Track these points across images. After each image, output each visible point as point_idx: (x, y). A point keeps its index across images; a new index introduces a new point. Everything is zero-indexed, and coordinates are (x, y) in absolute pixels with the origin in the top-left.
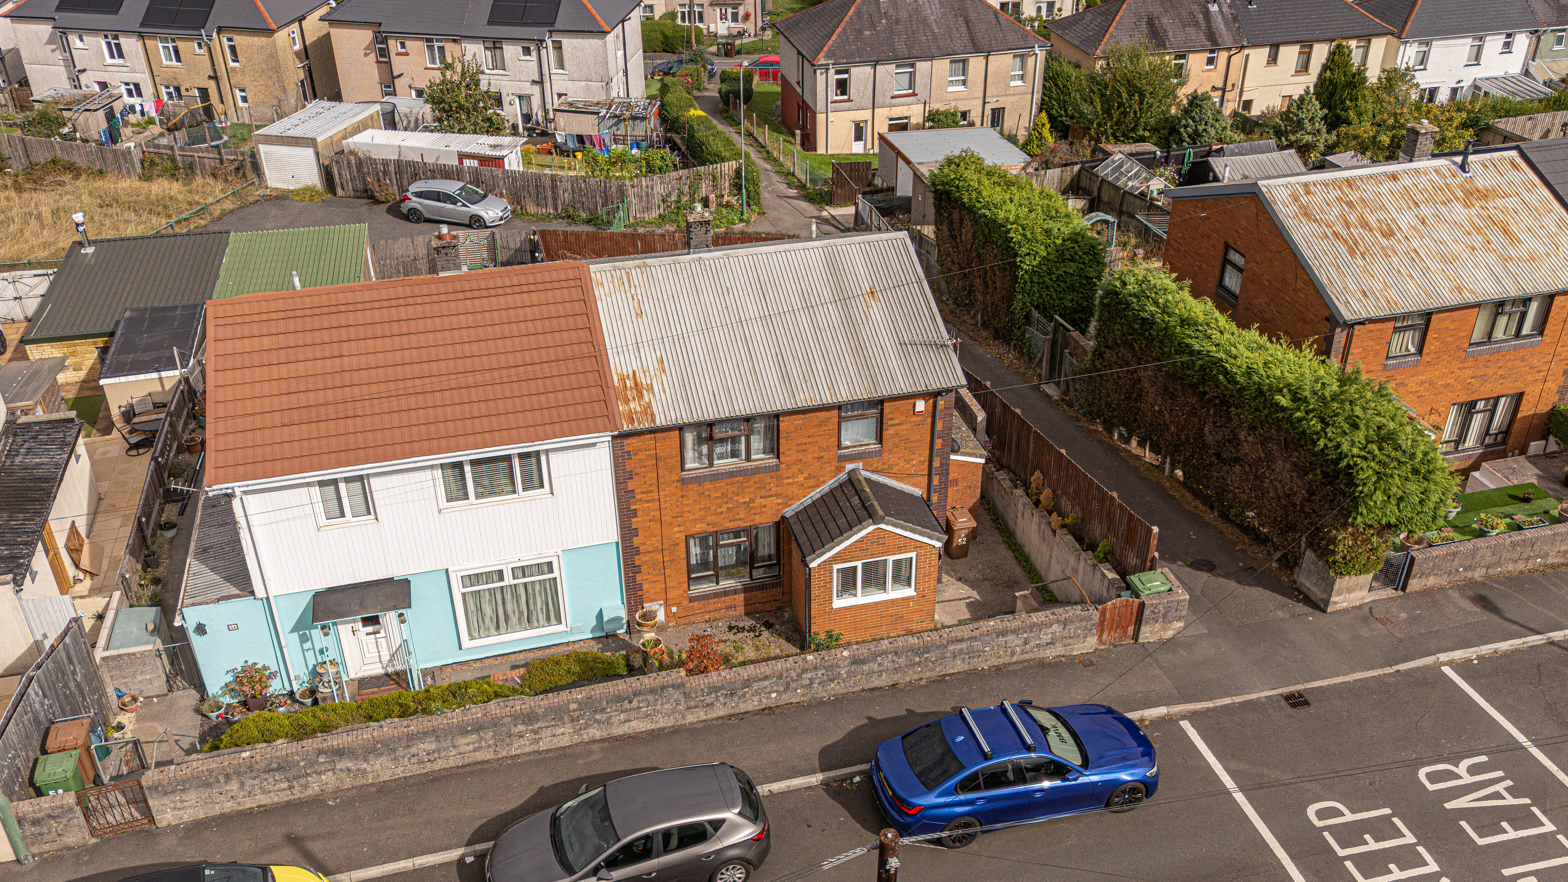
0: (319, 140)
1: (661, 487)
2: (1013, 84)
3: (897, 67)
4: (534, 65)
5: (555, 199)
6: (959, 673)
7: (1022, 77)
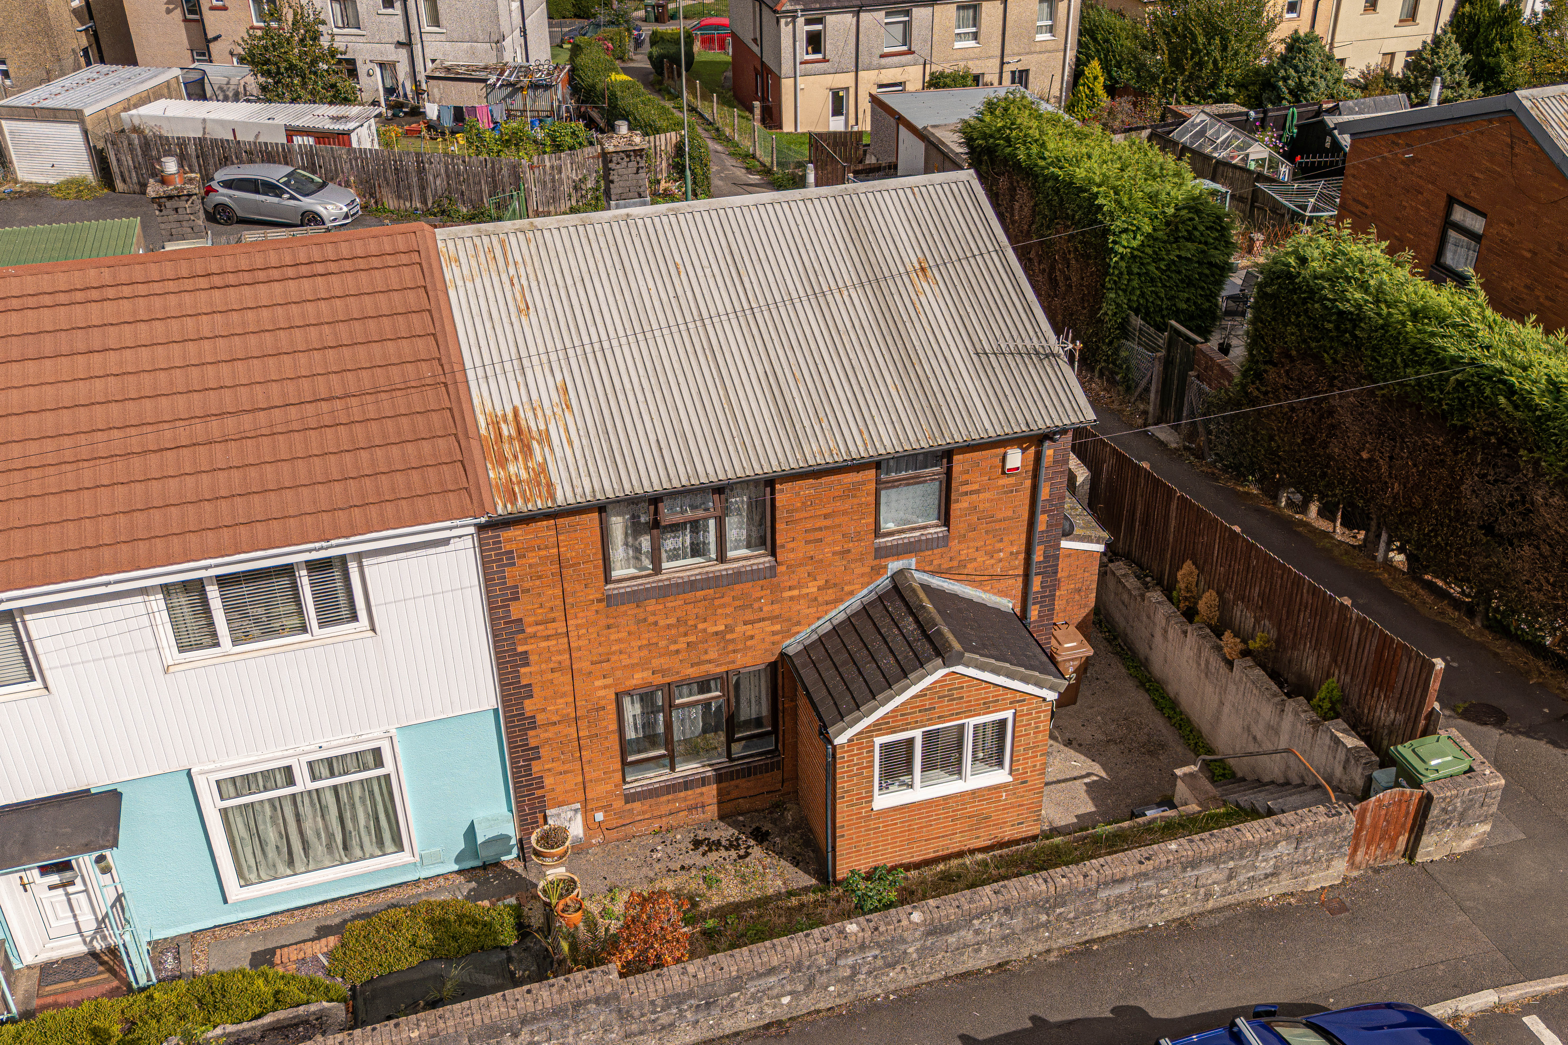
0: (87, 112)
1: (571, 612)
2: (1039, 37)
3: (888, 14)
4: (399, 21)
5: (423, 188)
6: (1114, 936)
7: (1051, 29)
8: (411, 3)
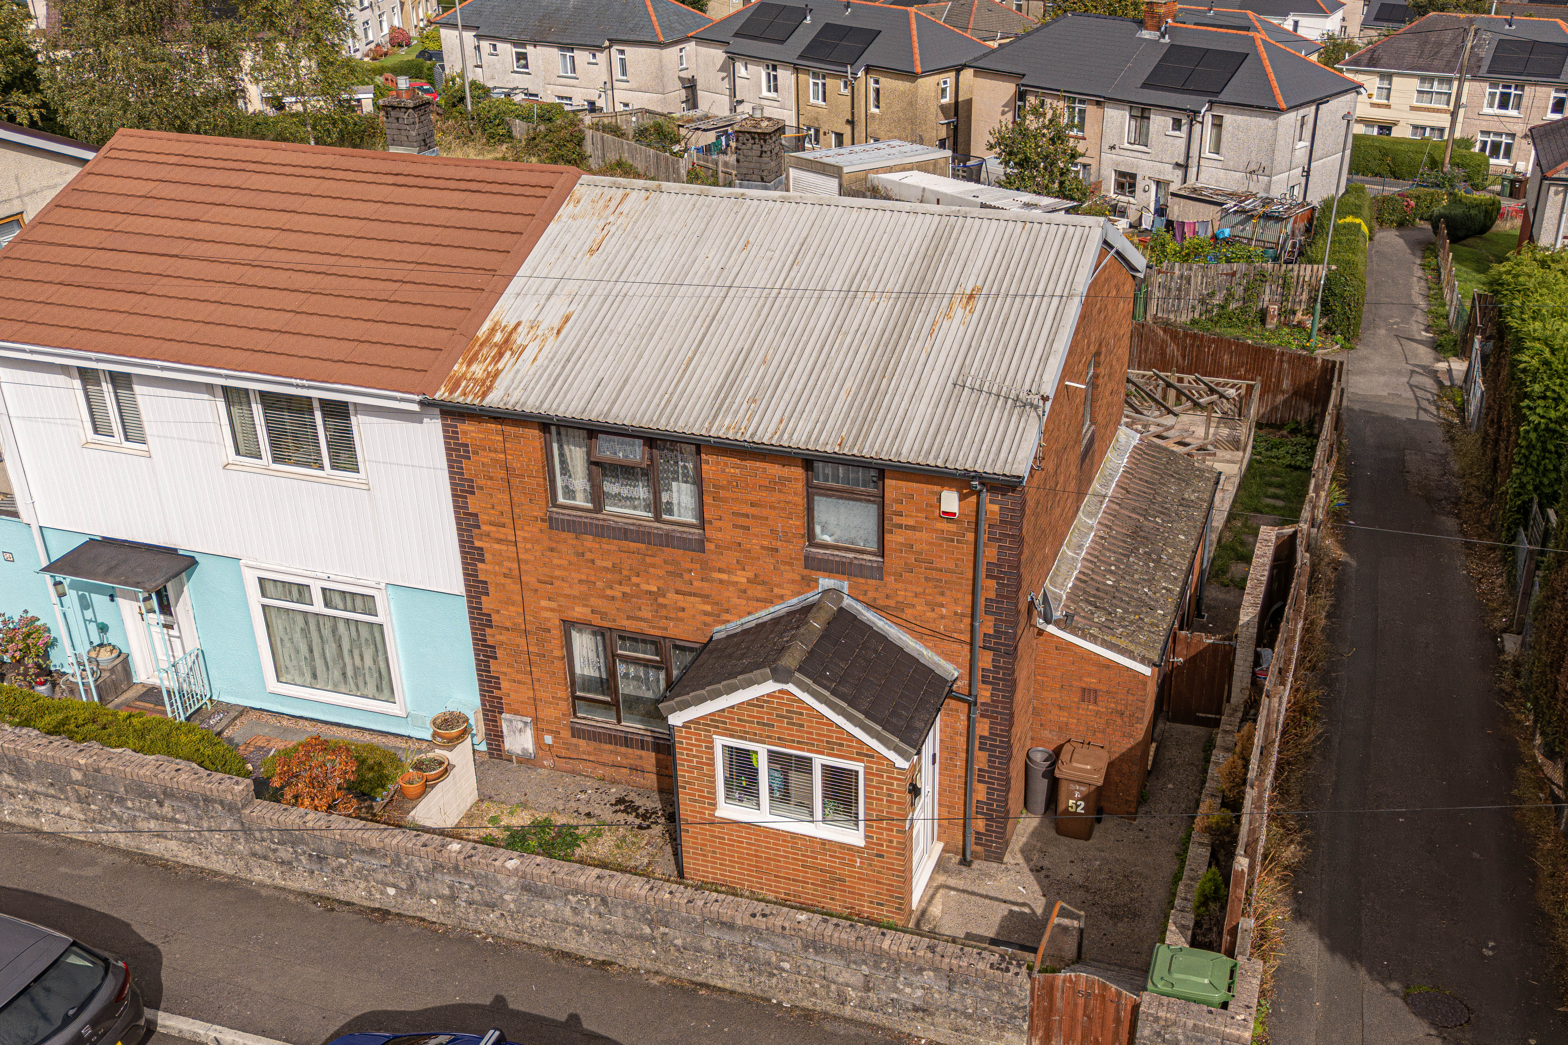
0: (849, 170)
1: (519, 523)
4: (1181, 143)
8: (1197, 127)
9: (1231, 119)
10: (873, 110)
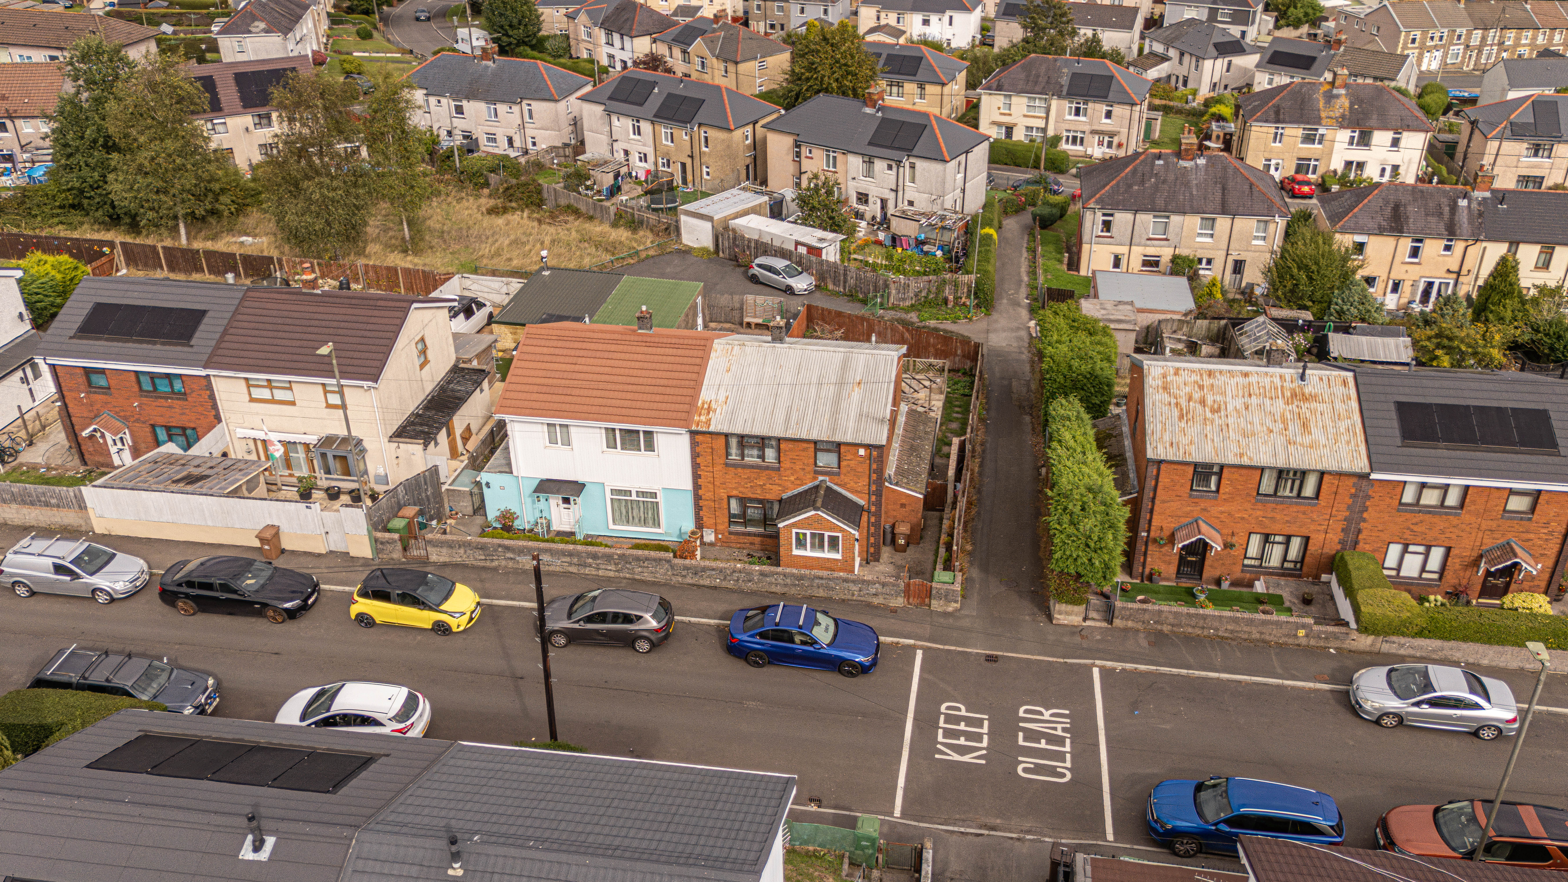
0: (716, 218)
1: (716, 465)
2: (1255, 242)
3: (1155, 217)
4: (894, 178)
5: (845, 282)
7: (1264, 238)
8: (901, 169)
9: (920, 164)
10: (704, 149)
